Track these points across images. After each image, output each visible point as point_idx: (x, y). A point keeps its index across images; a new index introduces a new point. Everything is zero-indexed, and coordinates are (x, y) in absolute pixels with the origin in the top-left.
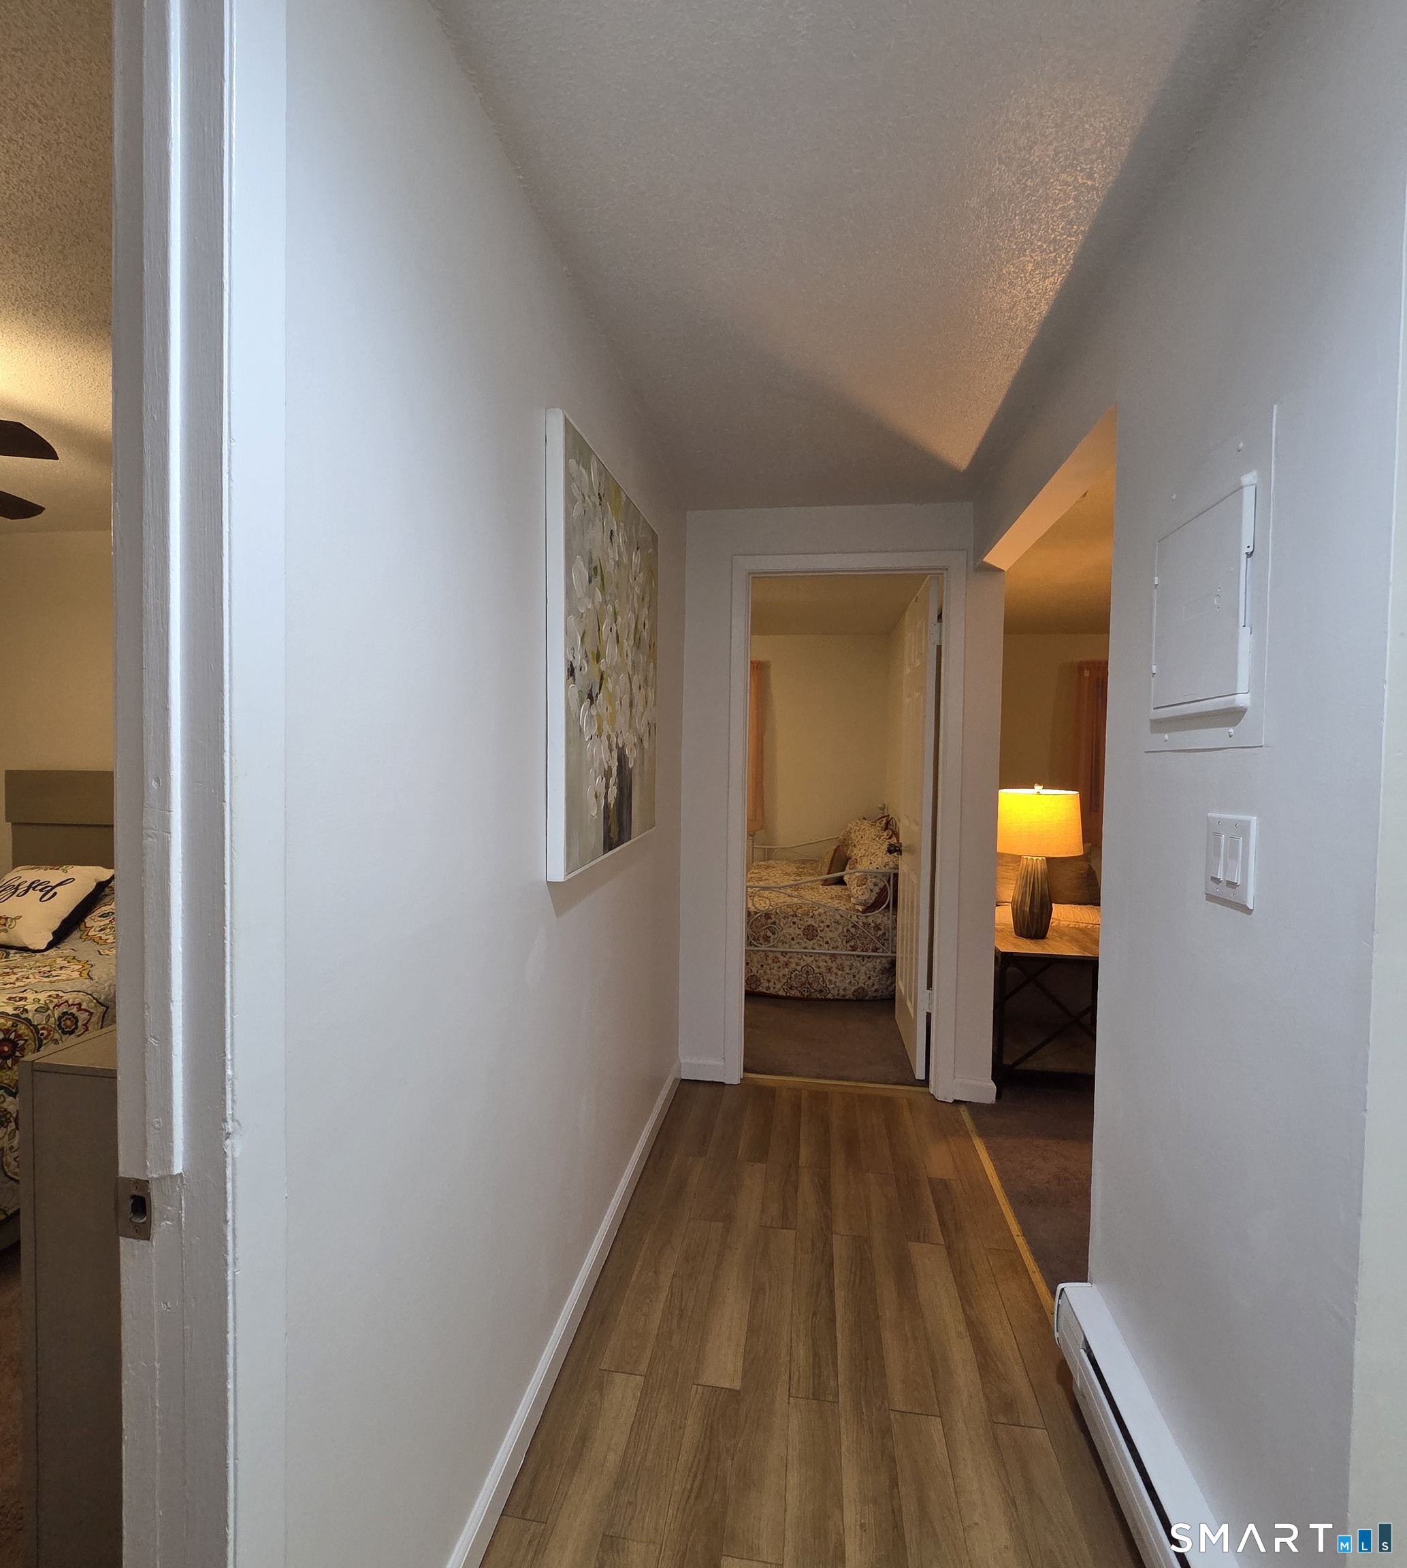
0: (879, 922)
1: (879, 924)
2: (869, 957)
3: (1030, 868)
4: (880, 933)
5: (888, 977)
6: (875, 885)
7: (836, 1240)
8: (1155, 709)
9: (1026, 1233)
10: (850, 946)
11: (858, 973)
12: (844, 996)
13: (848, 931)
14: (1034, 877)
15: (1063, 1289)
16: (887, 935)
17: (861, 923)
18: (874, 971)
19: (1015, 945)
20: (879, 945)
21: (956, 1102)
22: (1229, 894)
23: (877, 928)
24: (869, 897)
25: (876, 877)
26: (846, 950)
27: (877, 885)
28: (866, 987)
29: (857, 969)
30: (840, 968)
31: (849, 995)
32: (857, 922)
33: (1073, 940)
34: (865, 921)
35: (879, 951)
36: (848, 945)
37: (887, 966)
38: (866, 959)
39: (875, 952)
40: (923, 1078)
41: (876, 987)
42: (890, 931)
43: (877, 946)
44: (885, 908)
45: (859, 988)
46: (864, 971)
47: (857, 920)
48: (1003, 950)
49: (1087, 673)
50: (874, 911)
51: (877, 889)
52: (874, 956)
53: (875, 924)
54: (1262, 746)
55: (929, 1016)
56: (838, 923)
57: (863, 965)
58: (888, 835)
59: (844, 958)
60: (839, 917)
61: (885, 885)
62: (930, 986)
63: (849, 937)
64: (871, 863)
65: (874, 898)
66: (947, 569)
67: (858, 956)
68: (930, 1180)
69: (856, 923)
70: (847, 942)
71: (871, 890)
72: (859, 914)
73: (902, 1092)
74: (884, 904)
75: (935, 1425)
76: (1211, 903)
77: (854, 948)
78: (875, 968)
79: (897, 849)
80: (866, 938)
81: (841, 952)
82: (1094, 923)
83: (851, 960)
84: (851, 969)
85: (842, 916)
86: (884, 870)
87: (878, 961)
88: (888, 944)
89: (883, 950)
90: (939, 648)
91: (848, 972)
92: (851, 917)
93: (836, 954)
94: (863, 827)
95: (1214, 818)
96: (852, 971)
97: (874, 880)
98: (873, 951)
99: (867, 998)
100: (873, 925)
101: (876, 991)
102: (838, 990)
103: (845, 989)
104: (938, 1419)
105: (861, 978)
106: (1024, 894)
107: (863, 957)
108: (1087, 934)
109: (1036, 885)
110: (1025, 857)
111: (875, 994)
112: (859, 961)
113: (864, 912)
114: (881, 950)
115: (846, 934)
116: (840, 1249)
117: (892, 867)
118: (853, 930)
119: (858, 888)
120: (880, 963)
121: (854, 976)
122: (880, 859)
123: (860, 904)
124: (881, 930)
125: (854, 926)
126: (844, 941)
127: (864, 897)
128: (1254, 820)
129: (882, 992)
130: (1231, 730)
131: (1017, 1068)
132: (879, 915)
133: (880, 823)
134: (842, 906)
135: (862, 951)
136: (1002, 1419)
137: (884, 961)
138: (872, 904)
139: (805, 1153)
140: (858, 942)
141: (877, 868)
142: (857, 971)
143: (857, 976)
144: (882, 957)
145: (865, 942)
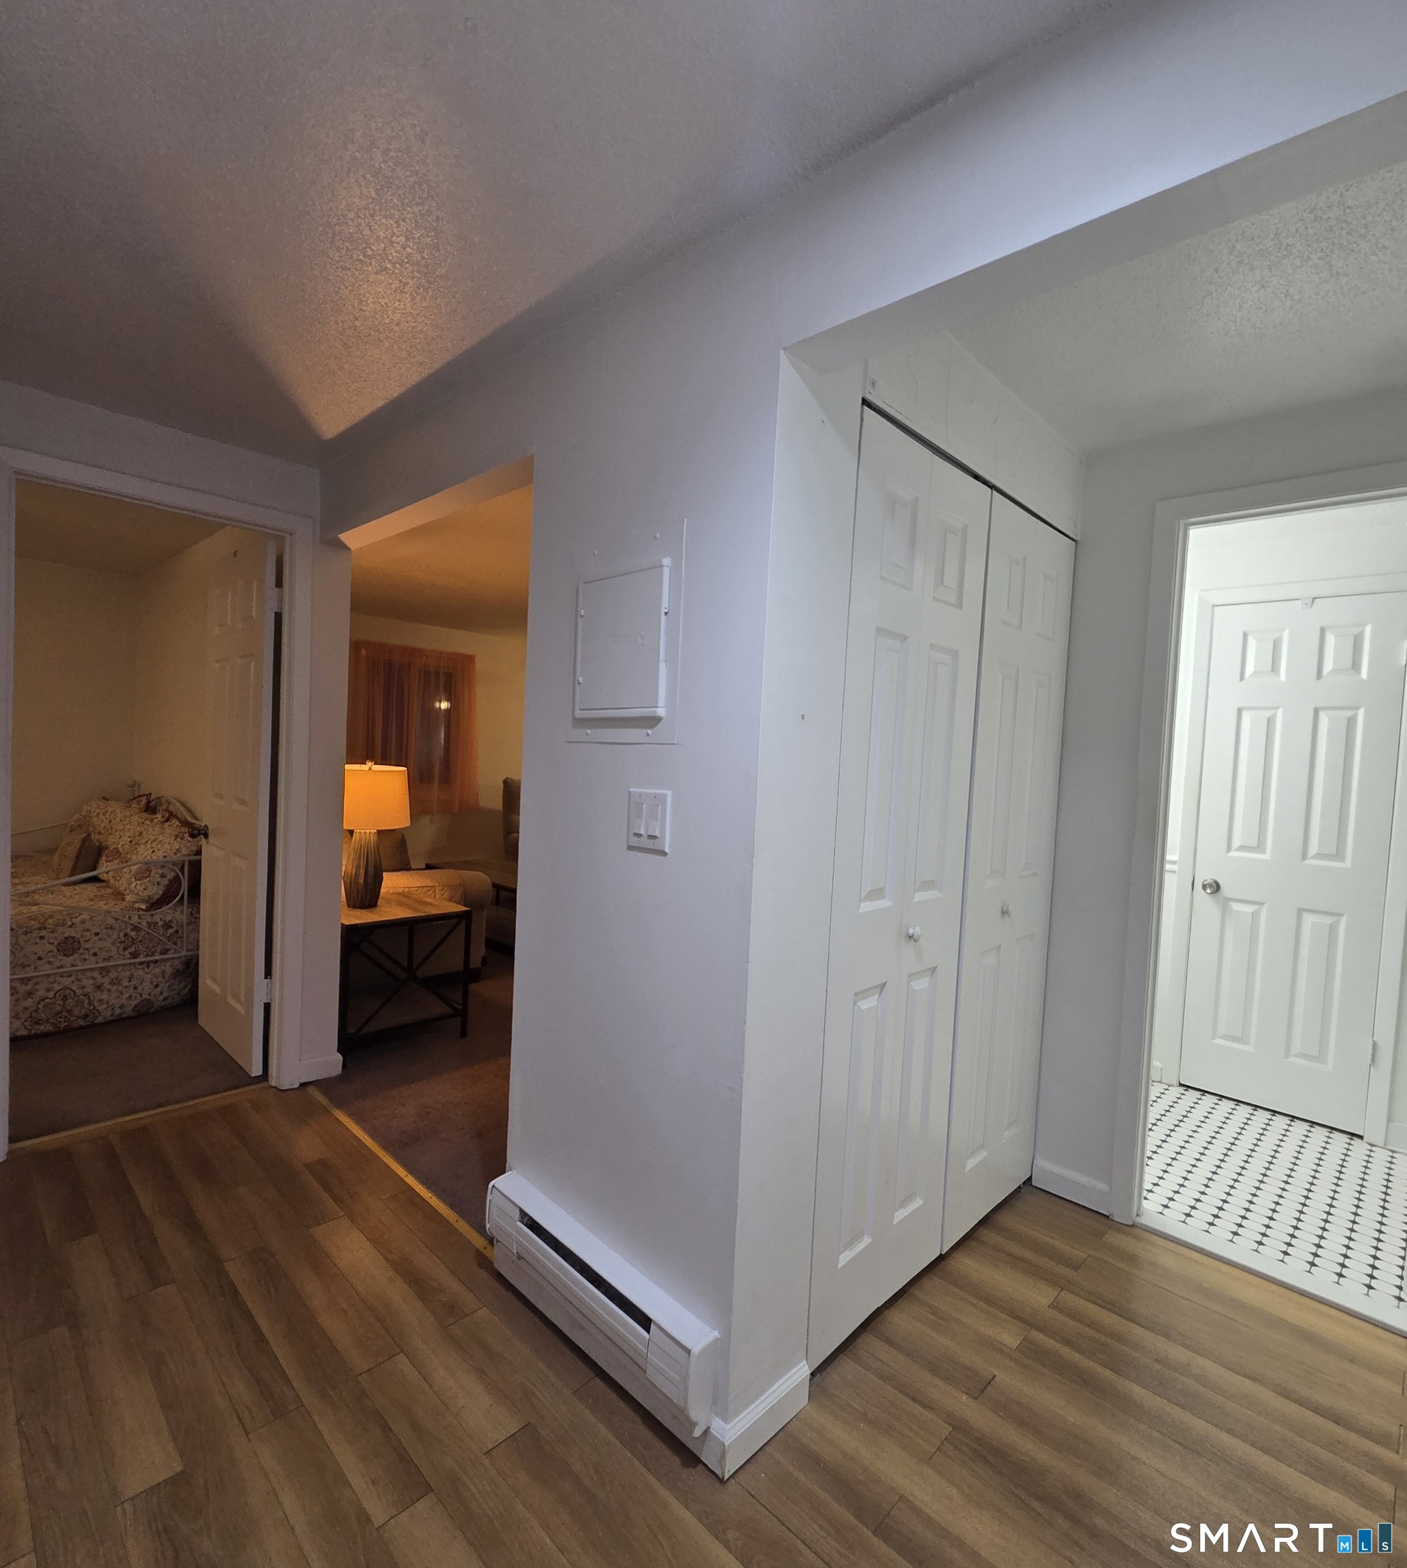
0: (168, 918)
1: (170, 921)
2: (156, 962)
3: (364, 840)
4: (171, 931)
5: (181, 981)
6: (163, 876)
7: (230, 1267)
8: (581, 710)
9: (412, 1172)
10: (130, 953)
11: (141, 984)
12: (120, 1015)
13: (126, 935)
14: (368, 849)
15: (493, 1186)
16: (180, 932)
17: (144, 924)
18: (164, 977)
19: (357, 918)
20: (169, 945)
21: (303, 1085)
22: (649, 844)
23: (167, 925)
24: (156, 892)
25: (163, 867)
26: (123, 959)
27: (164, 877)
28: (152, 998)
29: (139, 978)
30: (116, 982)
31: (128, 1011)
32: (140, 923)
33: (401, 904)
34: (150, 920)
35: (169, 952)
36: (127, 952)
37: (180, 967)
38: (152, 966)
39: (165, 954)
40: (260, 1073)
41: (165, 994)
42: (185, 927)
43: (168, 947)
44: (179, 900)
45: (142, 1001)
46: (149, 980)
47: (139, 921)
48: (347, 923)
49: (363, 652)
50: (160, 908)
51: (165, 882)
52: (163, 960)
53: (165, 921)
54: (674, 744)
55: (267, 1007)
56: (111, 928)
57: (147, 973)
58: (163, 817)
59: (120, 969)
60: (113, 921)
61: (178, 875)
62: (268, 973)
63: (127, 942)
64: (153, 851)
65: (161, 892)
66: (291, 534)
67: (141, 963)
68: (306, 1165)
69: (137, 925)
70: (125, 949)
71: (158, 883)
72: (141, 913)
73: (239, 1096)
74: (176, 897)
75: (402, 1361)
76: (631, 852)
77: (135, 955)
78: (163, 973)
79: (202, 832)
80: (151, 940)
81: (117, 963)
82: (409, 886)
83: (131, 969)
84: (130, 981)
85: (117, 919)
86: (175, 858)
87: (168, 964)
88: (182, 942)
89: (176, 950)
90: (278, 617)
91: (127, 984)
92: (130, 918)
93: (107, 967)
94: (111, 810)
95: (635, 792)
96: (133, 983)
97: (160, 871)
98: (161, 954)
99: (152, 1010)
100: (161, 923)
101: (165, 999)
102: (113, 1009)
103: (122, 1007)
104: (402, 1354)
105: (146, 988)
106: (358, 867)
107: (148, 964)
108: (408, 897)
109: (370, 855)
110: (358, 831)
111: (164, 1003)
112: (143, 968)
113: (148, 910)
114: (172, 951)
115: (124, 939)
116: (238, 1272)
117: (186, 853)
118: (133, 934)
119: (138, 882)
120: (171, 966)
121: (135, 988)
122: (167, 846)
123: (143, 901)
124: (172, 927)
125: (135, 928)
126: (121, 948)
127: (146, 893)
128: (669, 793)
129: (173, 999)
130: (650, 732)
131: (364, 1031)
132: (169, 911)
133: (138, 803)
134: (116, 907)
135: (147, 956)
136: (451, 1320)
137: (176, 962)
138: (158, 899)
139: (147, 1201)
140: (141, 947)
141: (165, 857)
142: (139, 981)
143: (140, 987)
144: (173, 959)
145: (151, 946)
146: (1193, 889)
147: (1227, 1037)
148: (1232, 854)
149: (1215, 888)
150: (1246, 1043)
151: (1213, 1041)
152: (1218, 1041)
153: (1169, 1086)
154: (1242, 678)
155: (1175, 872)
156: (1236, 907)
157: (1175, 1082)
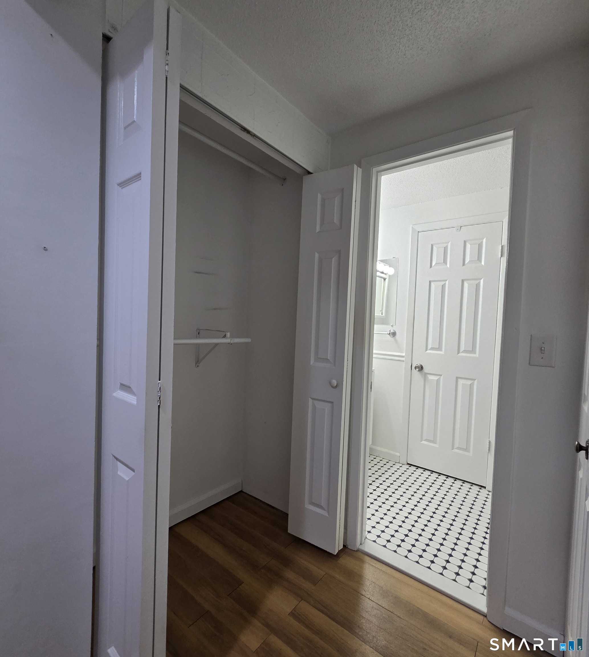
146: (411, 369)
147: (427, 440)
148: (428, 351)
149: (421, 368)
150: (436, 443)
151: (421, 442)
152: (423, 442)
153: (403, 465)
154: (431, 267)
155: (404, 361)
156: (431, 377)
157: (405, 463)
